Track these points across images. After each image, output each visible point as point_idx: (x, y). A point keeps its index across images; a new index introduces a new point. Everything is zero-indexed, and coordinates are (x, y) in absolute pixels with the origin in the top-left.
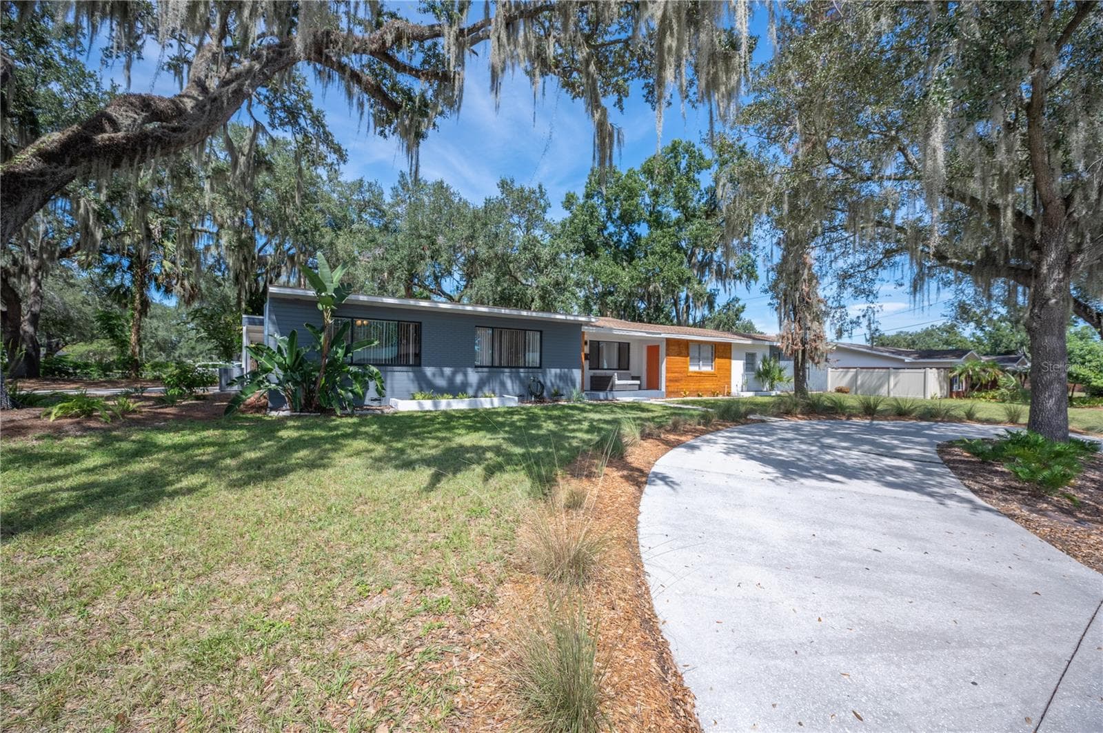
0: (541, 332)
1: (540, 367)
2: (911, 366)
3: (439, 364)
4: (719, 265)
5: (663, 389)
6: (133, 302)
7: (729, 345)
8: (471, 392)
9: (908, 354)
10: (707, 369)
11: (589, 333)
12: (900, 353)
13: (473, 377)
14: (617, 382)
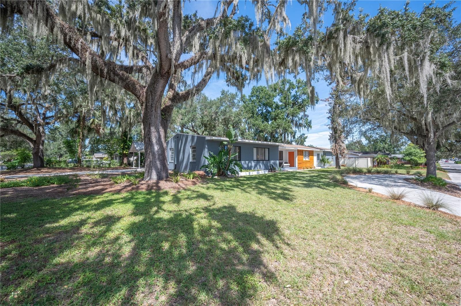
0: (269, 149)
1: (269, 160)
2: (361, 157)
3: (245, 160)
4: (296, 122)
5: (297, 166)
6: (79, 135)
7: (313, 151)
8: (252, 169)
9: (359, 153)
10: (307, 159)
11: (280, 149)
12: (356, 153)
13: (253, 164)
14: (285, 165)
